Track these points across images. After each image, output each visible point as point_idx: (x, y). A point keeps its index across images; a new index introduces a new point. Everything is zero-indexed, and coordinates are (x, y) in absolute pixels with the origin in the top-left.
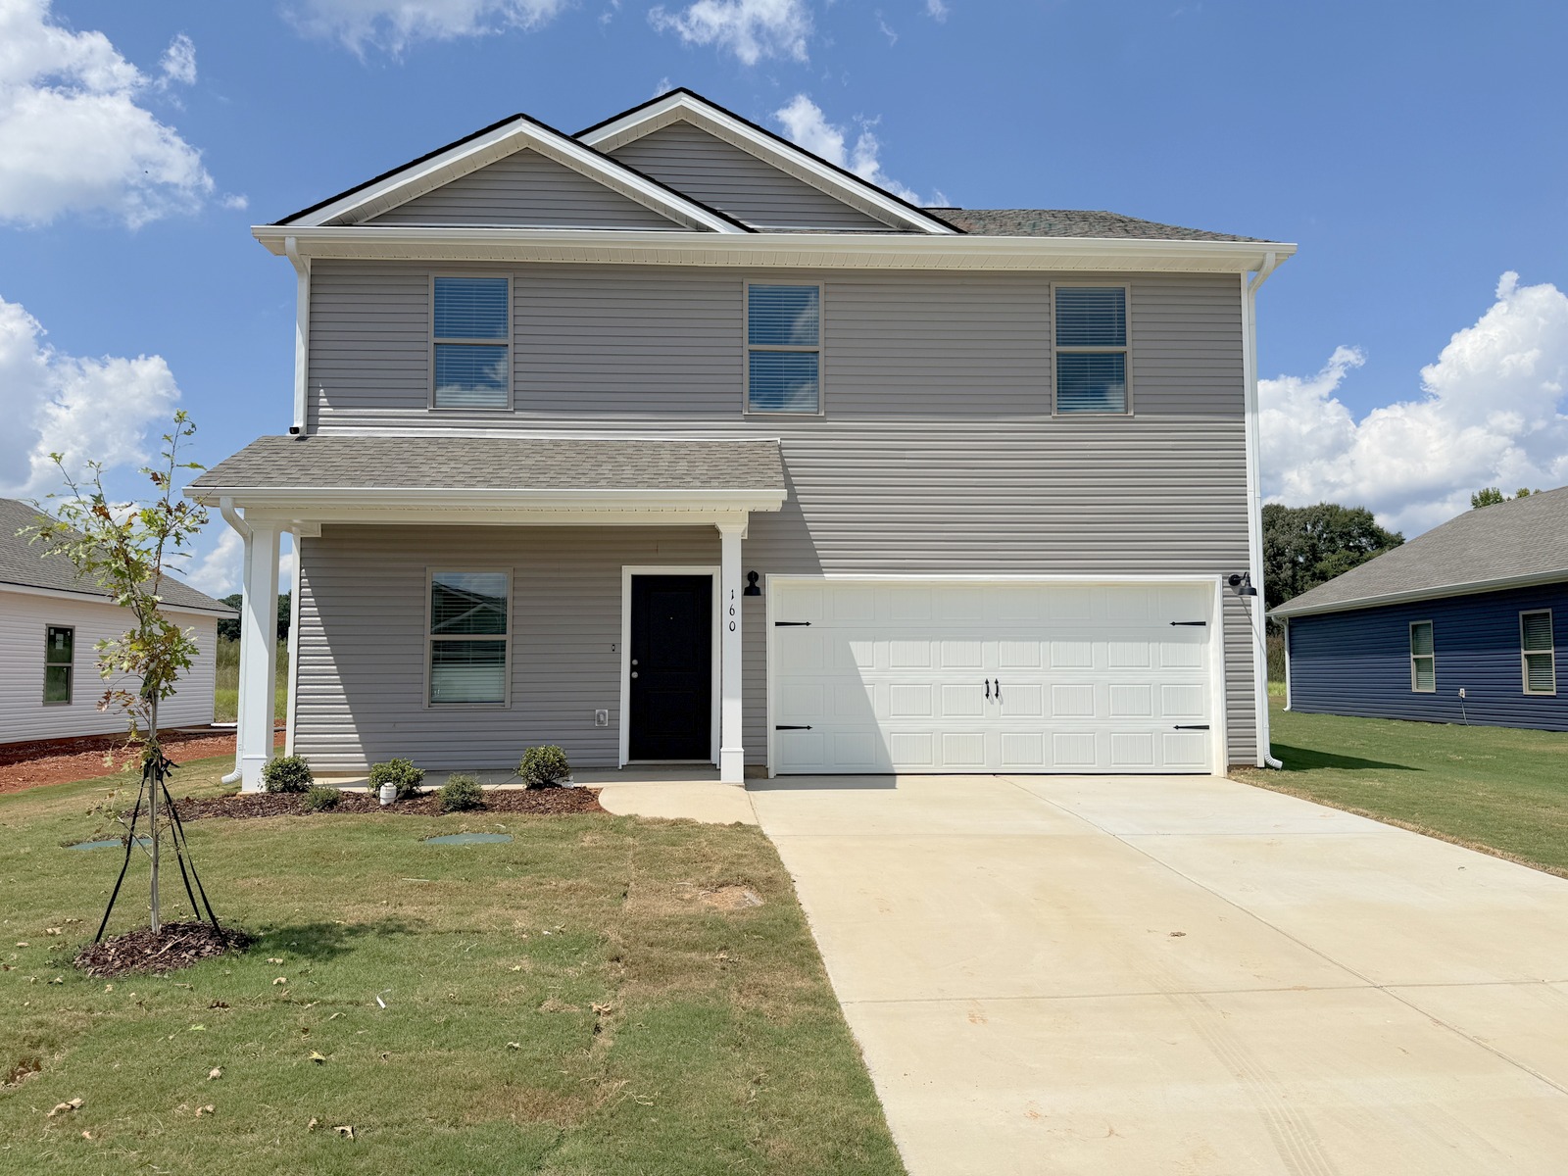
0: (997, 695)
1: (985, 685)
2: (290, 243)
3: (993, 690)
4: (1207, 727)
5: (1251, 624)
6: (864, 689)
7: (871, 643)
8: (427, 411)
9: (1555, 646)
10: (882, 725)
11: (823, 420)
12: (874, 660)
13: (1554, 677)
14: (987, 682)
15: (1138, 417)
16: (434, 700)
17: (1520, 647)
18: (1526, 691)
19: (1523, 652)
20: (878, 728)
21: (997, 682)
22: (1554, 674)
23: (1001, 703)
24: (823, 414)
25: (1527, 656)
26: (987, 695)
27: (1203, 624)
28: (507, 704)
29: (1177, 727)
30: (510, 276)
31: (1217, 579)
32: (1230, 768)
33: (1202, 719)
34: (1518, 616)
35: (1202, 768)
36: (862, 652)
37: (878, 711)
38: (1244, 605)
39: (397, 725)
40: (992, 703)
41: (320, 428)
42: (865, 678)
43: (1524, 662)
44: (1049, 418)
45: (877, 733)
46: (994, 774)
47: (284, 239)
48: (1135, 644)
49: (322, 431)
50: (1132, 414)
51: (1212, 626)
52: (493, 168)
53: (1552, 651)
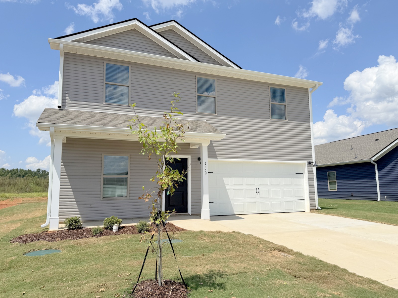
0: (259, 192)
1: (256, 190)
2: (61, 46)
3: (258, 191)
4: (304, 200)
5: (313, 174)
6: (227, 191)
7: (228, 178)
8: (103, 104)
9: (337, 179)
10: (231, 201)
11: (216, 116)
12: (229, 182)
13: (336, 187)
14: (256, 189)
15: (289, 121)
16: (104, 197)
17: (327, 180)
18: (329, 190)
19: (328, 181)
20: (230, 202)
21: (258, 189)
22: (336, 186)
23: (260, 194)
24: (217, 114)
25: (329, 182)
26: (256, 192)
27: (302, 174)
28: (128, 197)
29: (298, 200)
30: (130, 66)
31: (306, 163)
32: (311, 210)
33: (303, 198)
34: (327, 173)
35: (304, 210)
36: (226, 180)
37: (231, 197)
38: (312, 169)
39: (91, 205)
40: (258, 194)
41: (66, 107)
42: (227, 188)
43: (329, 183)
44: (269, 120)
45: (230, 204)
46: (259, 214)
47: (59, 44)
48: (289, 179)
49: (66, 108)
50: (287, 120)
51: (305, 174)
52: (124, 33)
53: (336, 181)
